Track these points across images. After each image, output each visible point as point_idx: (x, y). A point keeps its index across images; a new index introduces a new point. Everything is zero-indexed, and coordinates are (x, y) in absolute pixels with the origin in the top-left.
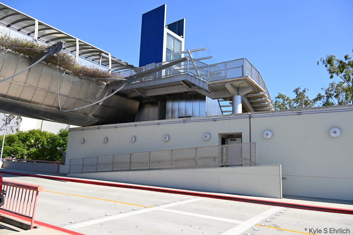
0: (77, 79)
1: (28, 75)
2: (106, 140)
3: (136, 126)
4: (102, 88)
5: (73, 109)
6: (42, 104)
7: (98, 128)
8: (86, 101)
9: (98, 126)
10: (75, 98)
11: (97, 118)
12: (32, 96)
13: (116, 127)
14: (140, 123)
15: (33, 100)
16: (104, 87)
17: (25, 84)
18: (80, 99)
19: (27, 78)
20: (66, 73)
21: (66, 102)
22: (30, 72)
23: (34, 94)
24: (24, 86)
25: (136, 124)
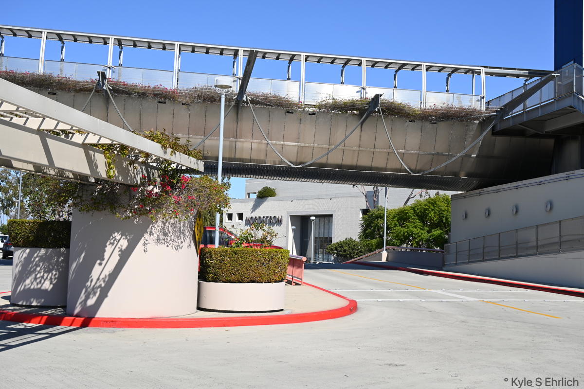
0: (428, 125)
1: (361, 136)
2: (487, 214)
3: (517, 187)
4: (472, 130)
5: (430, 169)
6: (386, 170)
7: (480, 194)
8: (448, 155)
9: (480, 190)
10: (430, 154)
11: (476, 179)
12: (371, 160)
13: (497, 191)
14: (522, 184)
15: (375, 165)
16: (475, 127)
17: (359, 147)
18: (438, 154)
19: (360, 140)
20: (410, 121)
21: (417, 161)
22: (363, 132)
23: (373, 158)
24: (359, 150)
25: (518, 184)
